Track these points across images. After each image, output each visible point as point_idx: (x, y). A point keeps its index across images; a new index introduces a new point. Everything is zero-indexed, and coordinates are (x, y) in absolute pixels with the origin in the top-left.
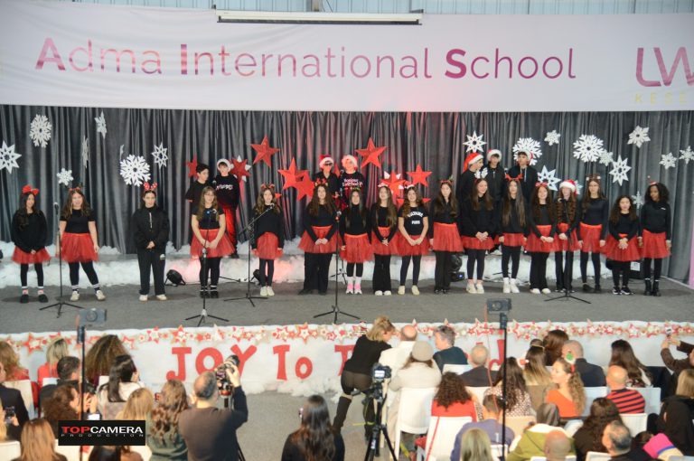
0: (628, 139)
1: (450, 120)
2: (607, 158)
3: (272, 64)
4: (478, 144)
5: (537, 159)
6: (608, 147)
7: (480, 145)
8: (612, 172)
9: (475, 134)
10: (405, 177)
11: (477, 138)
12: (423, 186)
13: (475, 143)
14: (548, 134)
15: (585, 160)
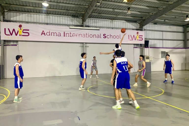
3: (78, 35)
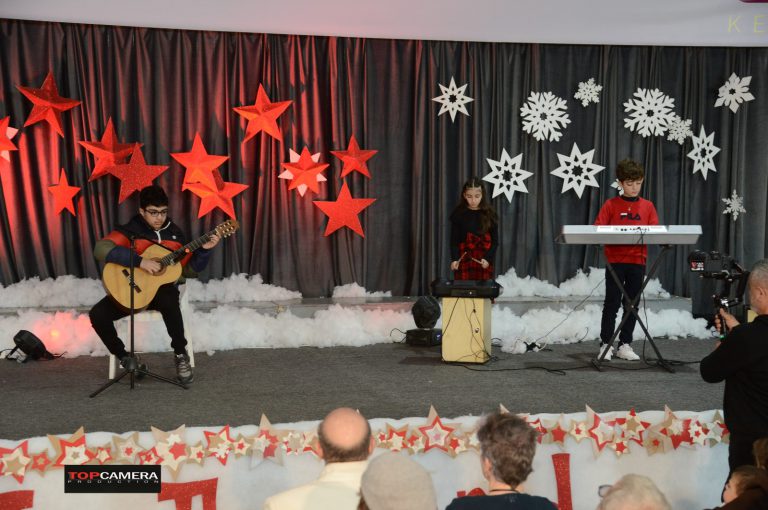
0: (716, 96)
1: (407, 58)
2: (681, 130)
4: (458, 102)
5: (562, 130)
6: (681, 111)
7: (462, 103)
8: (691, 155)
9: (453, 83)
10: (328, 158)
11: (457, 90)
12: (361, 176)
13: (453, 99)
14: (581, 85)
15: (645, 133)
